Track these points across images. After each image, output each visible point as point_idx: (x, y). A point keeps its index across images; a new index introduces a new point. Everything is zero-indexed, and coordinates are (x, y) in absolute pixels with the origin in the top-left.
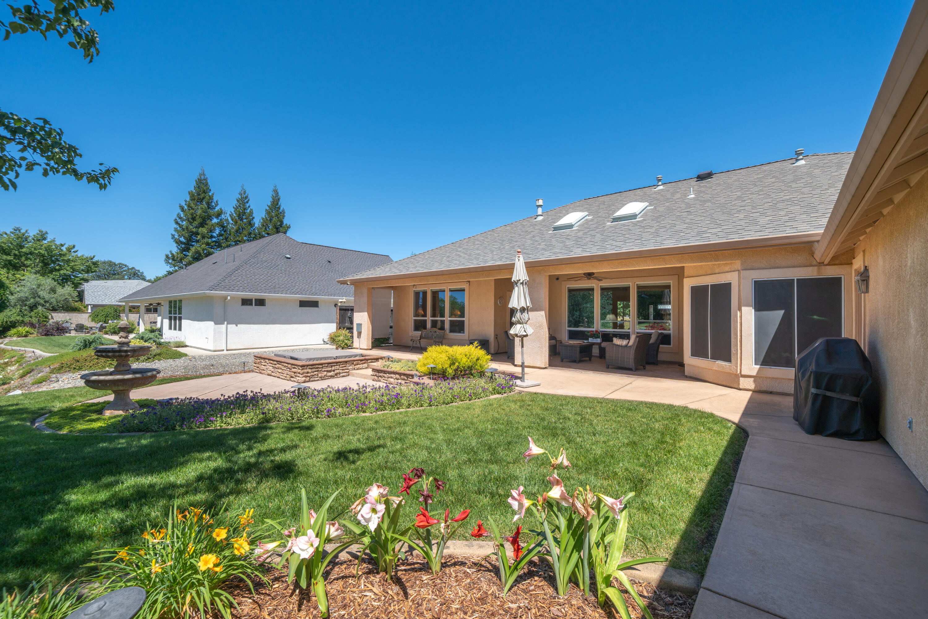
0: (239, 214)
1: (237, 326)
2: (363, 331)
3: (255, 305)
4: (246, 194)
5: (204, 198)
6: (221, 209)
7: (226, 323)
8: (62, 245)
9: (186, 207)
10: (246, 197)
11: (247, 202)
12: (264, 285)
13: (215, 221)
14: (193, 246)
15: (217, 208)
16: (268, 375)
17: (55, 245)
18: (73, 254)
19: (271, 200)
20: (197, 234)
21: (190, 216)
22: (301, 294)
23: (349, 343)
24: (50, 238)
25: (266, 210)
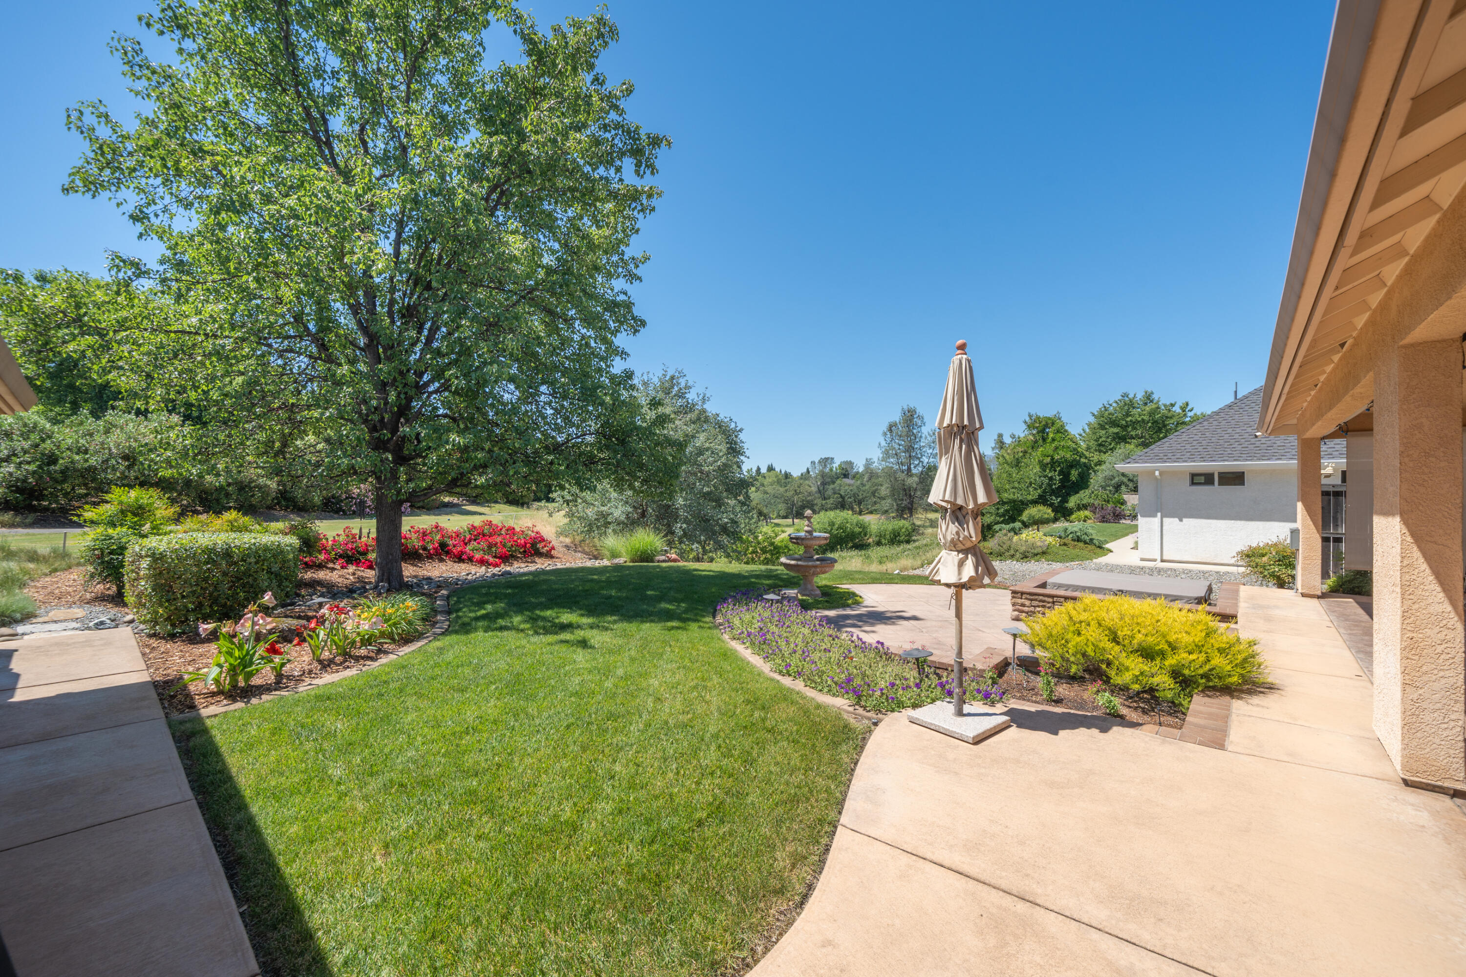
1: (1181, 520)
3: (1220, 484)
7: (1159, 514)
8: (1173, 405)
17: (1165, 405)
18: (1190, 414)
24: (1155, 397)
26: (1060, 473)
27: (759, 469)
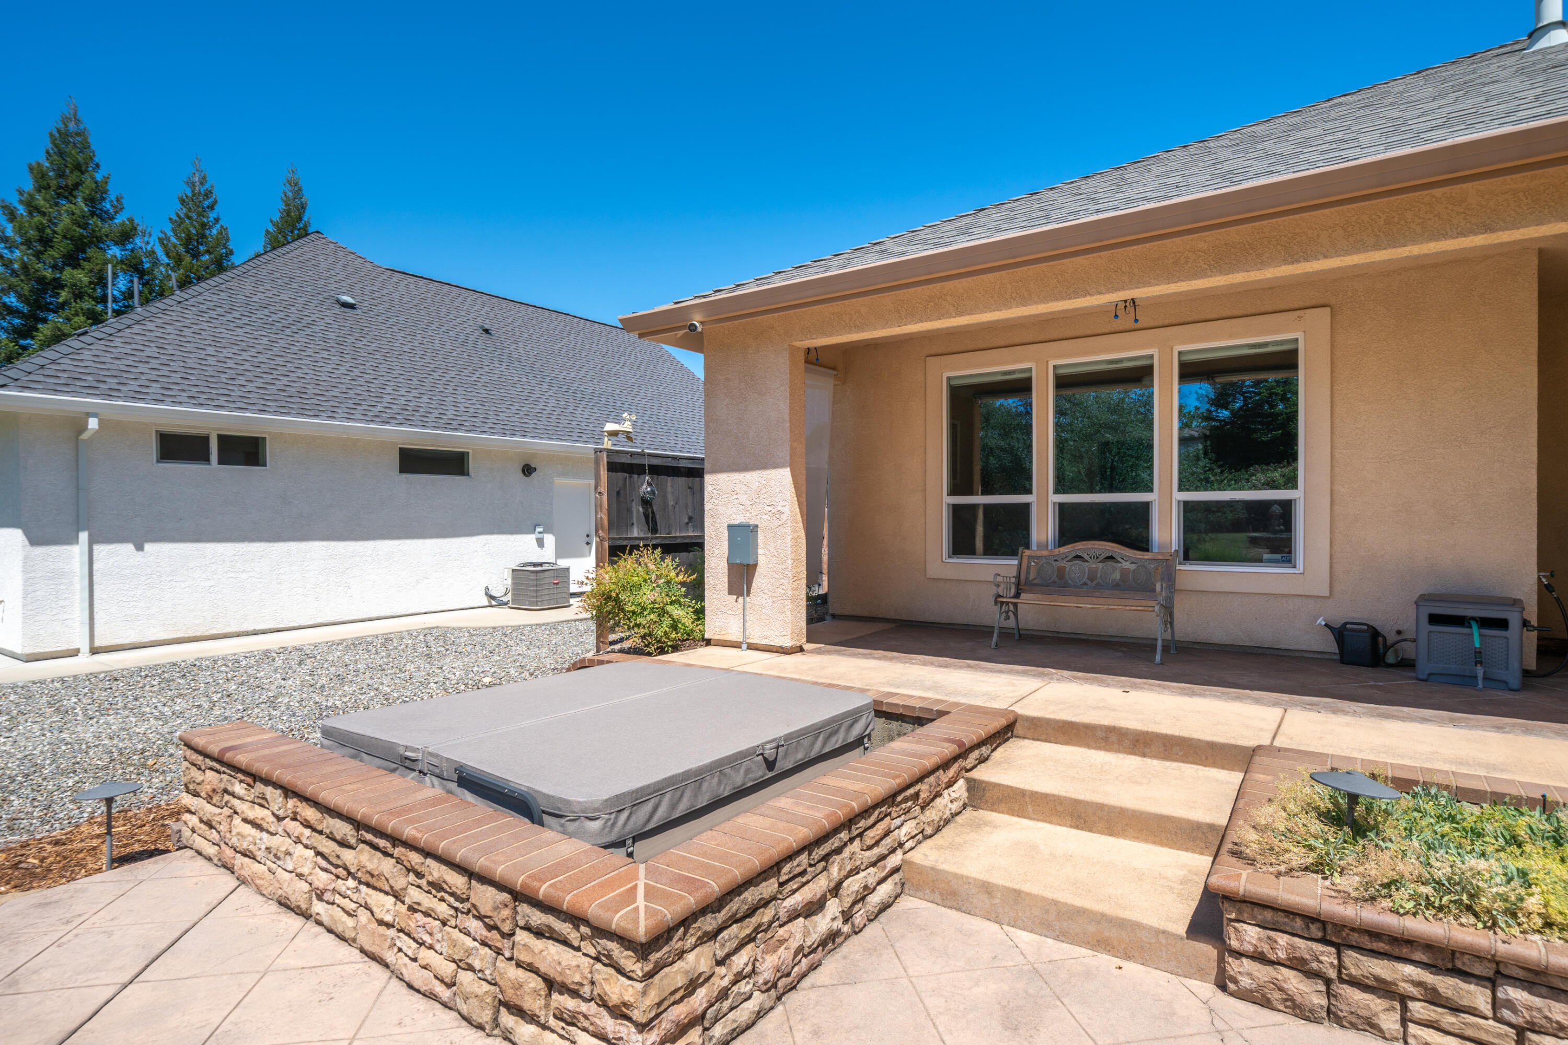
0: (189, 240)
1: (140, 548)
2: (762, 560)
3: (221, 462)
4: (207, 186)
5: (77, 186)
6: (131, 220)
7: (84, 536)
9: (21, 210)
10: (208, 194)
11: (211, 207)
12: (259, 382)
13: (115, 251)
14: (45, 321)
15: (119, 219)
16: (284, 904)
19: (282, 206)
20: (58, 285)
21: (32, 233)
22: (407, 421)
23: (683, 614)
25: (267, 232)
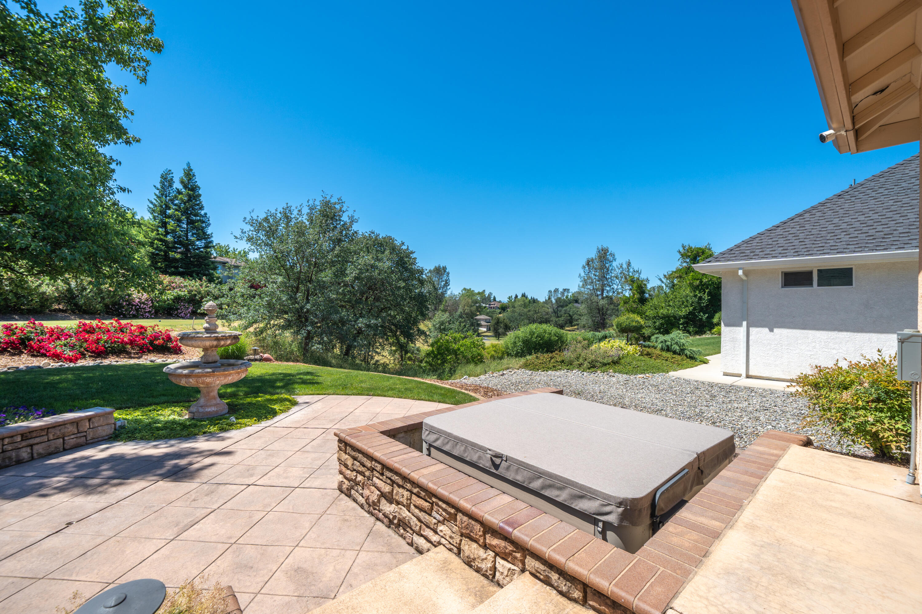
1: (771, 330)
3: (819, 285)
7: (745, 323)
26: (709, 294)
27: (516, 296)
